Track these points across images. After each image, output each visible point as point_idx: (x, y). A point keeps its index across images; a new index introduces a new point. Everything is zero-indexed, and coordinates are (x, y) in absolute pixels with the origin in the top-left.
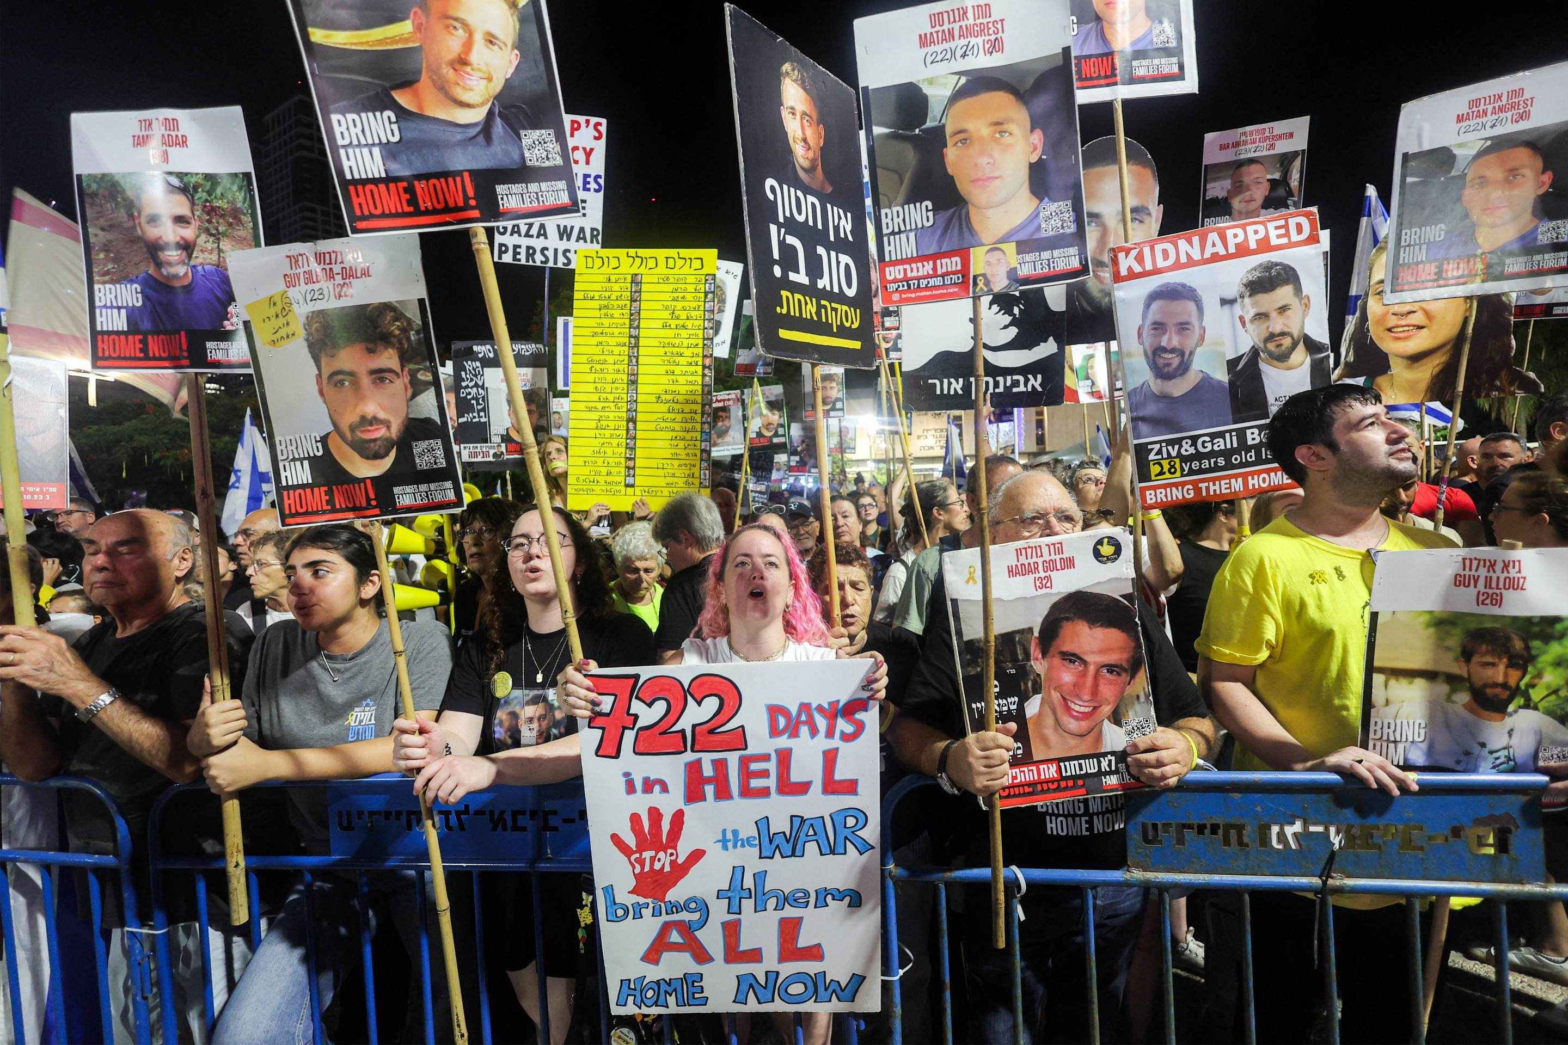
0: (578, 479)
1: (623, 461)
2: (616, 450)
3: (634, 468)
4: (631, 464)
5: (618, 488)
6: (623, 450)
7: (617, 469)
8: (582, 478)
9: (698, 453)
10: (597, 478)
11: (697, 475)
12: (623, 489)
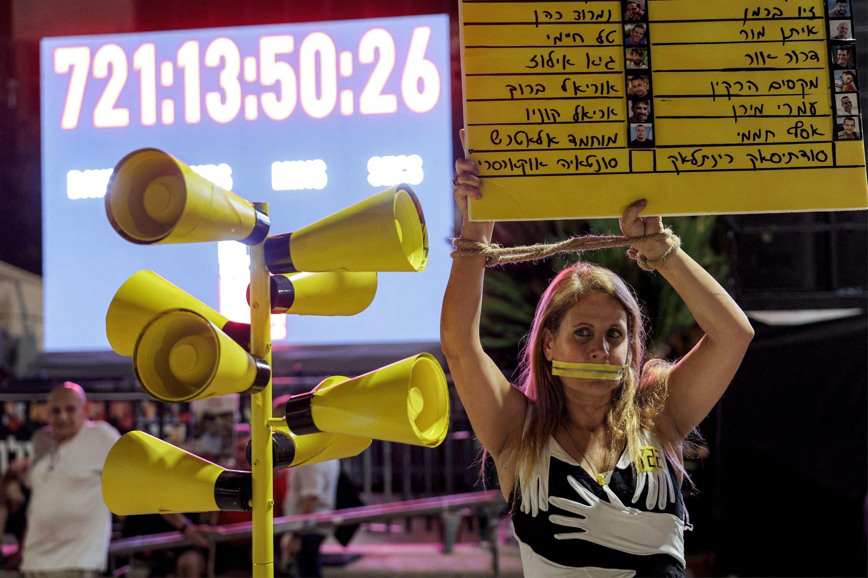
0: (495, 137)
1: (617, 81)
2: (595, 53)
3: (649, 97)
4: (642, 87)
5: (608, 155)
6: (616, 53)
7: (603, 105)
8: (505, 132)
9: (821, 49)
10: (548, 129)
11: (823, 107)
12: (622, 156)
